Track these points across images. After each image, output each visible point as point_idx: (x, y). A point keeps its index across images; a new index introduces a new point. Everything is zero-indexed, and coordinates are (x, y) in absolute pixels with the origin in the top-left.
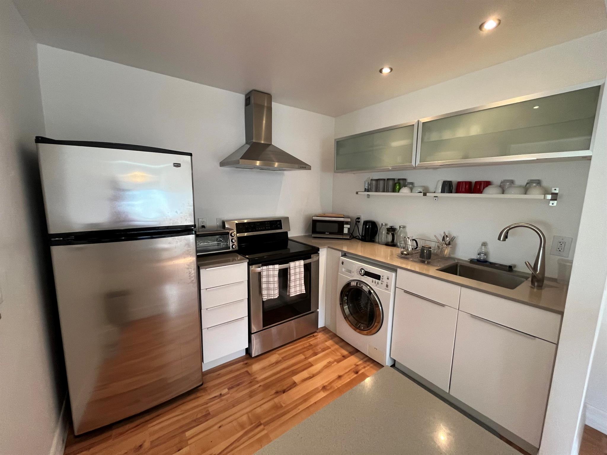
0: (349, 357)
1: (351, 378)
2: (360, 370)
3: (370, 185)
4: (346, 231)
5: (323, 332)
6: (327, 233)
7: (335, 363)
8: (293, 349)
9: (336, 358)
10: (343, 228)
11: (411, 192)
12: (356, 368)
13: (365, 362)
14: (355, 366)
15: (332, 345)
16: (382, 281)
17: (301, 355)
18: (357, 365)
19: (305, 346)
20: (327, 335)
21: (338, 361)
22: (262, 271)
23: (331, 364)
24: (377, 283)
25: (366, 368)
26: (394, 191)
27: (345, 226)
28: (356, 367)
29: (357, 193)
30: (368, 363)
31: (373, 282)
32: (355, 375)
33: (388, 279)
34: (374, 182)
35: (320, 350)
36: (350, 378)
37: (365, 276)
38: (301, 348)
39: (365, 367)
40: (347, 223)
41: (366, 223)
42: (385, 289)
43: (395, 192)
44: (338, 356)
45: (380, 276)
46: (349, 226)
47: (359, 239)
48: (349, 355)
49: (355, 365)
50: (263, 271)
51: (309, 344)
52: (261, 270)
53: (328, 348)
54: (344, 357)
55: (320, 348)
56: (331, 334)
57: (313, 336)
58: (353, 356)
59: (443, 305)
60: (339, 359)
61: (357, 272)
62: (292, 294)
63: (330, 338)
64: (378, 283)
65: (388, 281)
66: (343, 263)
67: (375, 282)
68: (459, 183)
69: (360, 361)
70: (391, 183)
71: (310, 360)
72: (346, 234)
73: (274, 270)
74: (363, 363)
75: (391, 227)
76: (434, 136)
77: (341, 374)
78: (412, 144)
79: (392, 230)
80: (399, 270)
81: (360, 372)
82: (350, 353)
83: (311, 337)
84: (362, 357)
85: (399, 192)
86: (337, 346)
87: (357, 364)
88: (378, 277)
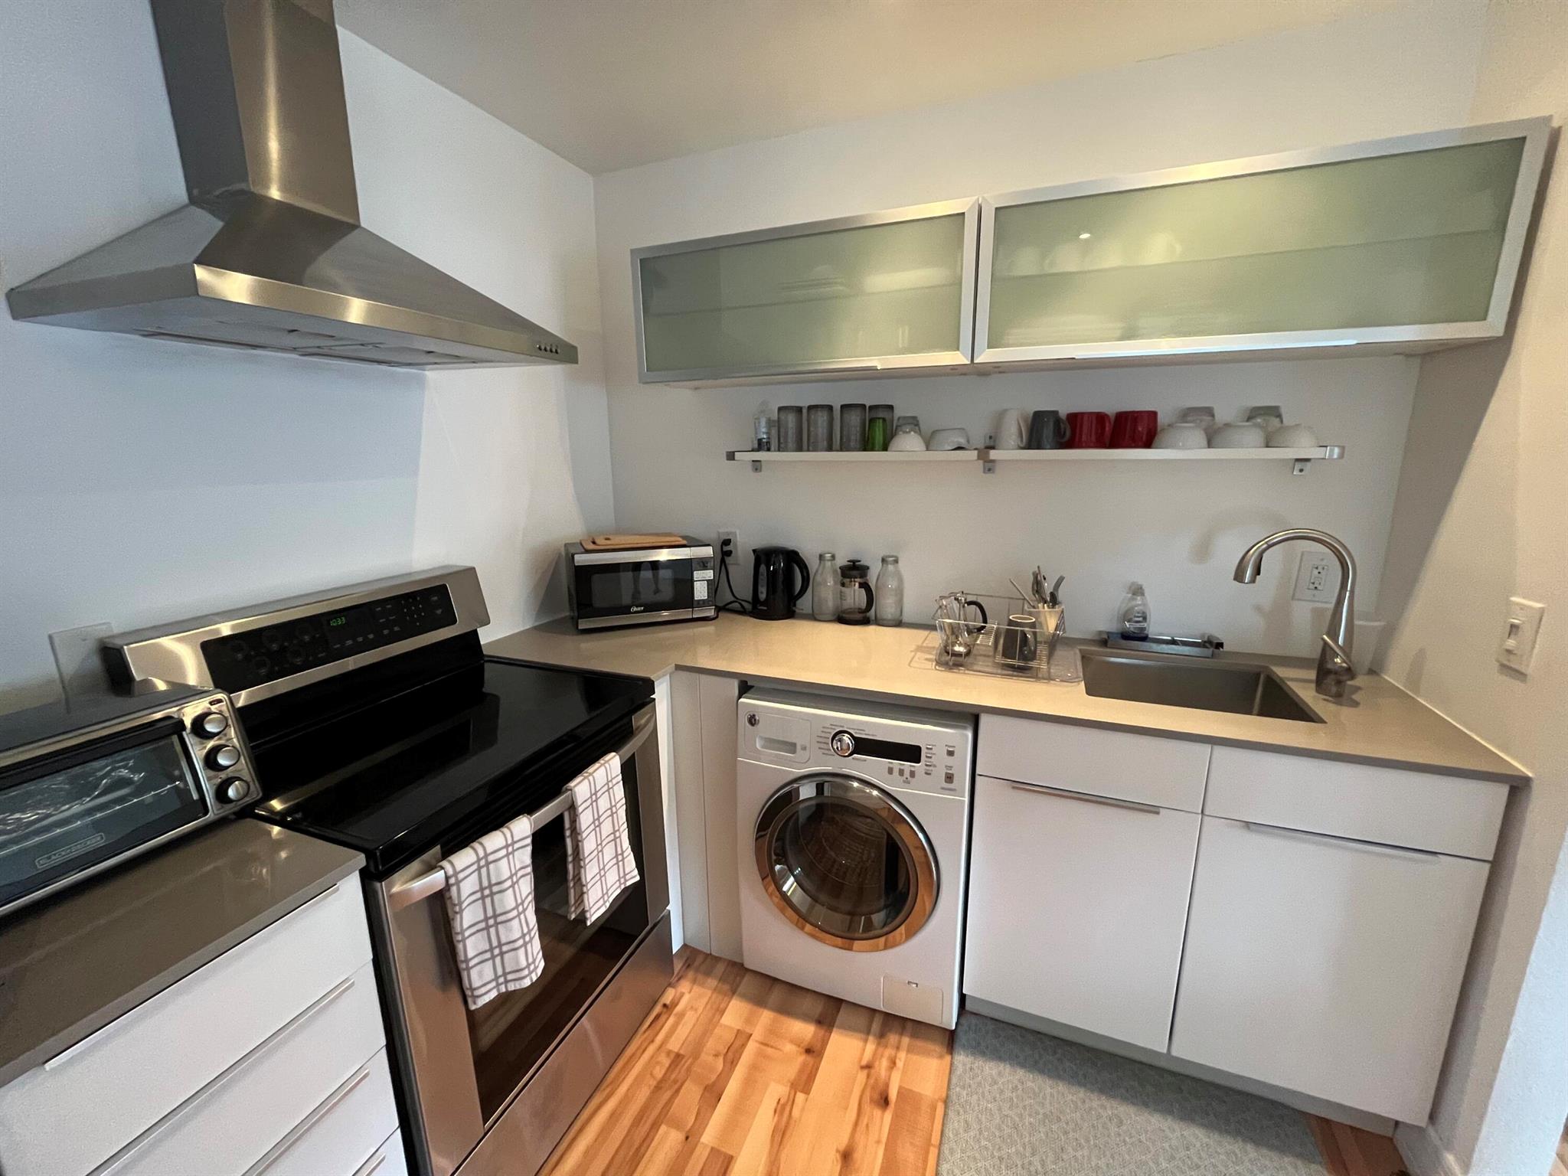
0: (824, 1043)
1: (884, 1139)
2: (887, 1085)
3: (777, 425)
4: (701, 591)
5: (691, 974)
6: (635, 609)
7: (800, 1097)
8: (614, 1117)
9: (792, 1070)
10: (691, 582)
11: (928, 449)
12: (872, 1081)
13: (881, 1035)
14: (865, 1072)
15: (749, 1020)
16: (927, 765)
17: (663, 1128)
18: (868, 1067)
19: (659, 1072)
20: (712, 982)
21: (804, 1082)
22: (452, 881)
23: (788, 1109)
24: (907, 774)
25: (900, 1064)
26: (867, 445)
27: (697, 575)
28: (868, 1076)
29: (731, 456)
30: (893, 1038)
31: (890, 771)
32: (888, 1116)
33: (951, 753)
34: (791, 419)
35: (720, 1064)
36: (878, 1142)
37: (855, 755)
38: (643, 1095)
39: (893, 1063)
40: (703, 563)
41: (764, 556)
42: (943, 788)
43: (872, 450)
44: (790, 1061)
45: (918, 749)
46: (709, 574)
47: (743, 612)
48: (821, 1033)
49: (863, 1068)
50: (458, 883)
51: (669, 1053)
52: (447, 878)
53: (742, 1038)
54: (814, 1052)
55: (716, 1055)
56: (720, 968)
57: (665, 1005)
58: (835, 1029)
59: (1153, 810)
60: (801, 1071)
61: (822, 746)
62: (593, 911)
63: (726, 987)
64: (912, 774)
65: (950, 760)
66: (752, 721)
67: (901, 772)
68: (1074, 418)
69: (866, 1041)
70: (854, 419)
71: (709, 1137)
72: (702, 604)
73: (510, 848)
74: (879, 1044)
75: (854, 562)
76: (1026, 262)
77: (843, 1142)
78: (959, 283)
79: (854, 571)
80: (985, 720)
81: (893, 1095)
82: (819, 1022)
83: (658, 1017)
84: (861, 1020)
85: (885, 448)
86: (766, 1016)
87: (864, 1062)
88: (911, 753)
